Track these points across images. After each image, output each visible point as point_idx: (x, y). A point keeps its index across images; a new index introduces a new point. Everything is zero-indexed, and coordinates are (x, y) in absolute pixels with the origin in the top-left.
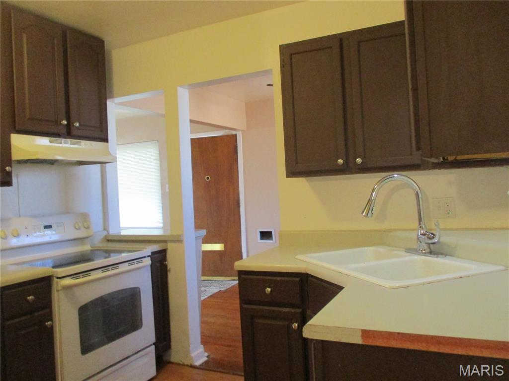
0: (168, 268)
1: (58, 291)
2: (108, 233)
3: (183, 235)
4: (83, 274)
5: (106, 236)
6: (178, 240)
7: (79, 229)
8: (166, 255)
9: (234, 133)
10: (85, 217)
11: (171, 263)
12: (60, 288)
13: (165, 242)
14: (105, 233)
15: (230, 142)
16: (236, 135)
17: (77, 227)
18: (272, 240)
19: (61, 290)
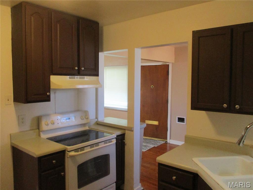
0: (125, 143)
1: (68, 157)
2: (98, 120)
3: (133, 127)
4: (80, 149)
5: (96, 122)
6: (131, 130)
7: (83, 119)
8: (124, 137)
9: (168, 64)
10: (86, 113)
11: (127, 141)
12: (68, 156)
13: (125, 130)
14: (97, 120)
15: (165, 68)
16: (169, 65)
17: (82, 118)
18: (184, 123)
19: (69, 157)
